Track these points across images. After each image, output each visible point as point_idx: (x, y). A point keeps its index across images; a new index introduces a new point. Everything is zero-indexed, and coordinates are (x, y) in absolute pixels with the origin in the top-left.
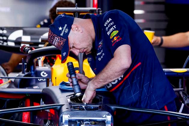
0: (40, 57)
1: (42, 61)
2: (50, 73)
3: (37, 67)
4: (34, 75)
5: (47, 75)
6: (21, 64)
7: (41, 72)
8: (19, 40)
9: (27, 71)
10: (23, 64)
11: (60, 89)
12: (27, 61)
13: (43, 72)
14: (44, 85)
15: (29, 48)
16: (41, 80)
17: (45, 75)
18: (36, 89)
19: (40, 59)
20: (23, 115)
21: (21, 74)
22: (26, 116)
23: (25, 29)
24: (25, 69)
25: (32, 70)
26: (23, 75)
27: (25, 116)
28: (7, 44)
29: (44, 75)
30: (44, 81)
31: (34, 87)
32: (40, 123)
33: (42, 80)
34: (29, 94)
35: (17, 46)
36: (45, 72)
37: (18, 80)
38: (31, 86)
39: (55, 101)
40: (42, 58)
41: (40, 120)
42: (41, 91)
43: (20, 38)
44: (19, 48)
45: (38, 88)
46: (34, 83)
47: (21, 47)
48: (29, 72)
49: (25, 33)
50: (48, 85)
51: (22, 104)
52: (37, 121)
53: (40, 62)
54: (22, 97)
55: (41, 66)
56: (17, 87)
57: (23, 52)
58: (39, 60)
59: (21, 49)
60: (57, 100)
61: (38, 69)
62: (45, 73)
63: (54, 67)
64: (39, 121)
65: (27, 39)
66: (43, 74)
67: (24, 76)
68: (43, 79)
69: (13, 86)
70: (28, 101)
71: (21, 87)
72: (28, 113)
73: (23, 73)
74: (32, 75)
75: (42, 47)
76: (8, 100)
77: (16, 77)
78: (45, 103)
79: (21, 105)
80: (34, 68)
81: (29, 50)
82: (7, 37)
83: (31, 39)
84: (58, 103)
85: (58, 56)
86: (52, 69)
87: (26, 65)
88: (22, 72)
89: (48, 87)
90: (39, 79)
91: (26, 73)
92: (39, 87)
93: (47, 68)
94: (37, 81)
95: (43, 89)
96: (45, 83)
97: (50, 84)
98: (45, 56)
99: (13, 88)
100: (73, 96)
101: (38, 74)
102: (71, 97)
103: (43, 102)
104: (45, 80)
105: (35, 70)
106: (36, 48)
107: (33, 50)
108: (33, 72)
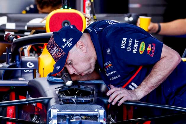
0: (26, 46)
1: (28, 51)
2: (37, 64)
3: (23, 57)
4: (19, 66)
5: (33, 66)
6: (6, 53)
7: (26, 62)
8: (3, 28)
9: (12, 61)
10: (8, 53)
11: (48, 80)
12: (12, 50)
14: (30, 77)
15: (14, 37)
16: (27, 71)
17: (31, 65)
18: (22, 81)
19: (26, 48)
20: (8, 110)
21: (5, 64)
22: (11, 110)
23: (10, 16)
24: (10, 59)
25: (17, 60)
26: (8, 65)
27: (10, 111)
30: (30, 72)
31: (20, 79)
32: (26, 118)
33: (28, 71)
34: (14, 86)
36: (31, 62)
37: (2, 71)
38: (16, 78)
39: (43, 94)
40: (28, 47)
41: (26, 115)
42: (27, 83)
43: (4, 25)
44: (4, 36)
45: (24, 80)
46: (19, 74)
47: (5, 36)
48: (14, 62)
49: (10, 20)
50: (34, 77)
51: (6, 98)
52: (23, 116)
53: (26, 52)
54: (6, 90)
55: (27, 56)
56: (1, 78)
57: (7, 40)
58: (25, 50)
60: (45, 92)
61: (24, 59)
62: (31, 64)
63: (41, 56)
64: (25, 116)
65: (12, 26)
66: (30, 65)
67: (9, 67)
68: (30, 70)
70: (13, 94)
71: (5, 79)
72: (13, 107)
73: (7, 63)
74: (17, 66)
75: (29, 35)
78: (32, 97)
79: (5, 98)
80: (20, 58)
81: (14, 38)
83: (16, 26)
85: (45, 44)
86: (39, 59)
87: (10, 55)
88: (6, 63)
89: (35, 79)
90: (25, 70)
91: (11, 64)
92: (25, 78)
93: (34, 58)
94: (23, 72)
95: (30, 81)
96: (32, 74)
97: (37, 75)
98: (31, 45)
100: (61, 88)
101: (23, 64)
103: (30, 96)
104: (31, 71)
105: (21, 60)
106: (21, 36)
107: (18, 38)
108: (18, 63)
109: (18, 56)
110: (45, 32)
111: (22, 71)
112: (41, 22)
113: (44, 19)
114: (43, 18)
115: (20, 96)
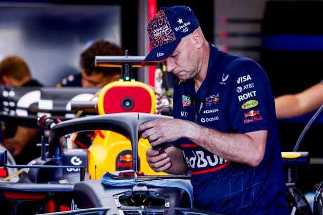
0: (70, 135)
1: (72, 141)
2: (85, 160)
3: (65, 149)
4: (60, 163)
5: (80, 162)
6: (40, 145)
7: (71, 157)
8: (34, 108)
9: (50, 156)
10: (44, 145)
11: (102, 183)
12: (49, 141)
13: (75, 158)
14: (76, 179)
15: (52, 120)
16: (71, 170)
17: (78, 162)
18: (63, 184)
19: (69, 137)
21: (39, 160)
24: (46, 152)
25: (57, 155)
26: (44, 162)
28: (16, 114)
30: (76, 172)
31: (61, 182)
33: (73, 171)
34: (53, 192)
35: (32, 117)
36: (78, 157)
37: (36, 171)
38: (56, 180)
39: (95, 202)
40: (73, 136)
42: (72, 187)
43: (37, 104)
44: (36, 119)
45: (67, 182)
46: (60, 174)
47: (39, 119)
48: (52, 157)
49: (44, 96)
50: (82, 178)
51: (41, 209)
53: (70, 142)
54: (41, 197)
55: (71, 148)
56: (33, 181)
57: (43, 126)
58: (68, 139)
59: (39, 121)
60: (98, 201)
61: (66, 152)
62: (78, 160)
63: (91, 149)
65: (47, 105)
66: (75, 161)
67: (45, 164)
68: (75, 168)
69: (27, 180)
70: (52, 204)
71: (39, 182)
73: (43, 159)
74: (57, 162)
75: (73, 118)
76: (19, 202)
77: (31, 165)
78: (79, 207)
79: (40, 210)
80: (61, 152)
81: (52, 122)
82: (16, 102)
83: (54, 105)
84: (100, 206)
85: (97, 132)
86: (89, 152)
87: (47, 146)
89: (83, 182)
91: (48, 160)
92: (68, 181)
93: (81, 151)
94: (65, 172)
95: (76, 185)
96: (79, 175)
97: (86, 176)
98: (77, 133)
99: (27, 183)
100: (123, 194)
101: (66, 160)
102: (120, 197)
103: (76, 206)
104: (77, 170)
105: (62, 155)
106: (63, 120)
107: (58, 122)
108: (58, 158)
109: (58, 148)
110: (97, 113)
111: (65, 169)
112: (91, 100)
113: (96, 95)
114: (94, 93)
115: (61, 207)
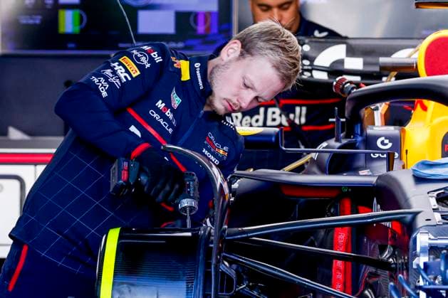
0: (378, 105)
1: (381, 114)
2: (397, 142)
3: (370, 126)
4: (362, 146)
5: (390, 145)
6: (334, 120)
7: (377, 137)
9: (346, 137)
10: (338, 120)
11: (414, 176)
12: (346, 115)
13: (383, 138)
14: (381, 168)
15: (353, 86)
16: (377, 155)
17: (386, 144)
18: (365, 177)
19: (377, 109)
20: (335, 235)
21: (332, 142)
22: (342, 237)
23: (351, 42)
24: (342, 132)
25: (358, 134)
26: (338, 144)
27: (340, 237)
28: (312, 76)
29: (384, 145)
31: (361, 173)
32: (372, 253)
34: (349, 187)
36: (386, 138)
37: (326, 157)
38: (353, 170)
39: (402, 202)
40: (383, 107)
41: (372, 246)
42: (374, 180)
43: (341, 62)
44: (333, 83)
45: (370, 173)
46: (361, 162)
47: (335, 83)
48: (350, 138)
49: (351, 52)
50: (390, 167)
51: (332, 211)
52: (366, 248)
53: (378, 116)
54: (334, 194)
55: (380, 124)
56: (323, 171)
57: (340, 93)
58: (375, 112)
59: (336, 87)
60: (407, 200)
61: (370, 131)
62: (387, 141)
63: (407, 128)
64: (370, 247)
65: (356, 63)
66: (383, 143)
67: (340, 148)
68: (383, 154)
69: (315, 169)
70: (347, 203)
71: (332, 172)
72: (347, 228)
73: (338, 140)
74: (357, 144)
75: (389, 82)
76: (302, 200)
77: (321, 149)
78: (382, 209)
79: (330, 211)
80: (362, 130)
81: (353, 88)
82: (312, 60)
83: (365, 64)
84: (409, 207)
85: (418, 102)
86: (403, 131)
87: (342, 122)
88: (334, 139)
89: (391, 173)
90: (374, 154)
91: (345, 141)
92: (371, 171)
94: (369, 159)
95: (380, 177)
96: (384, 164)
97: (397, 164)
98: (388, 103)
99: (314, 173)
100: (442, 191)
101: (370, 142)
102: (438, 195)
103: (379, 206)
104: (385, 156)
105: (365, 133)
106: (367, 85)
107: (360, 87)
108: (359, 139)
109: (359, 125)
110: (418, 76)
111: (368, 155)
112: (409, 57)
113: (417, 49)
114: (414, 47)
115: (360, 208)
